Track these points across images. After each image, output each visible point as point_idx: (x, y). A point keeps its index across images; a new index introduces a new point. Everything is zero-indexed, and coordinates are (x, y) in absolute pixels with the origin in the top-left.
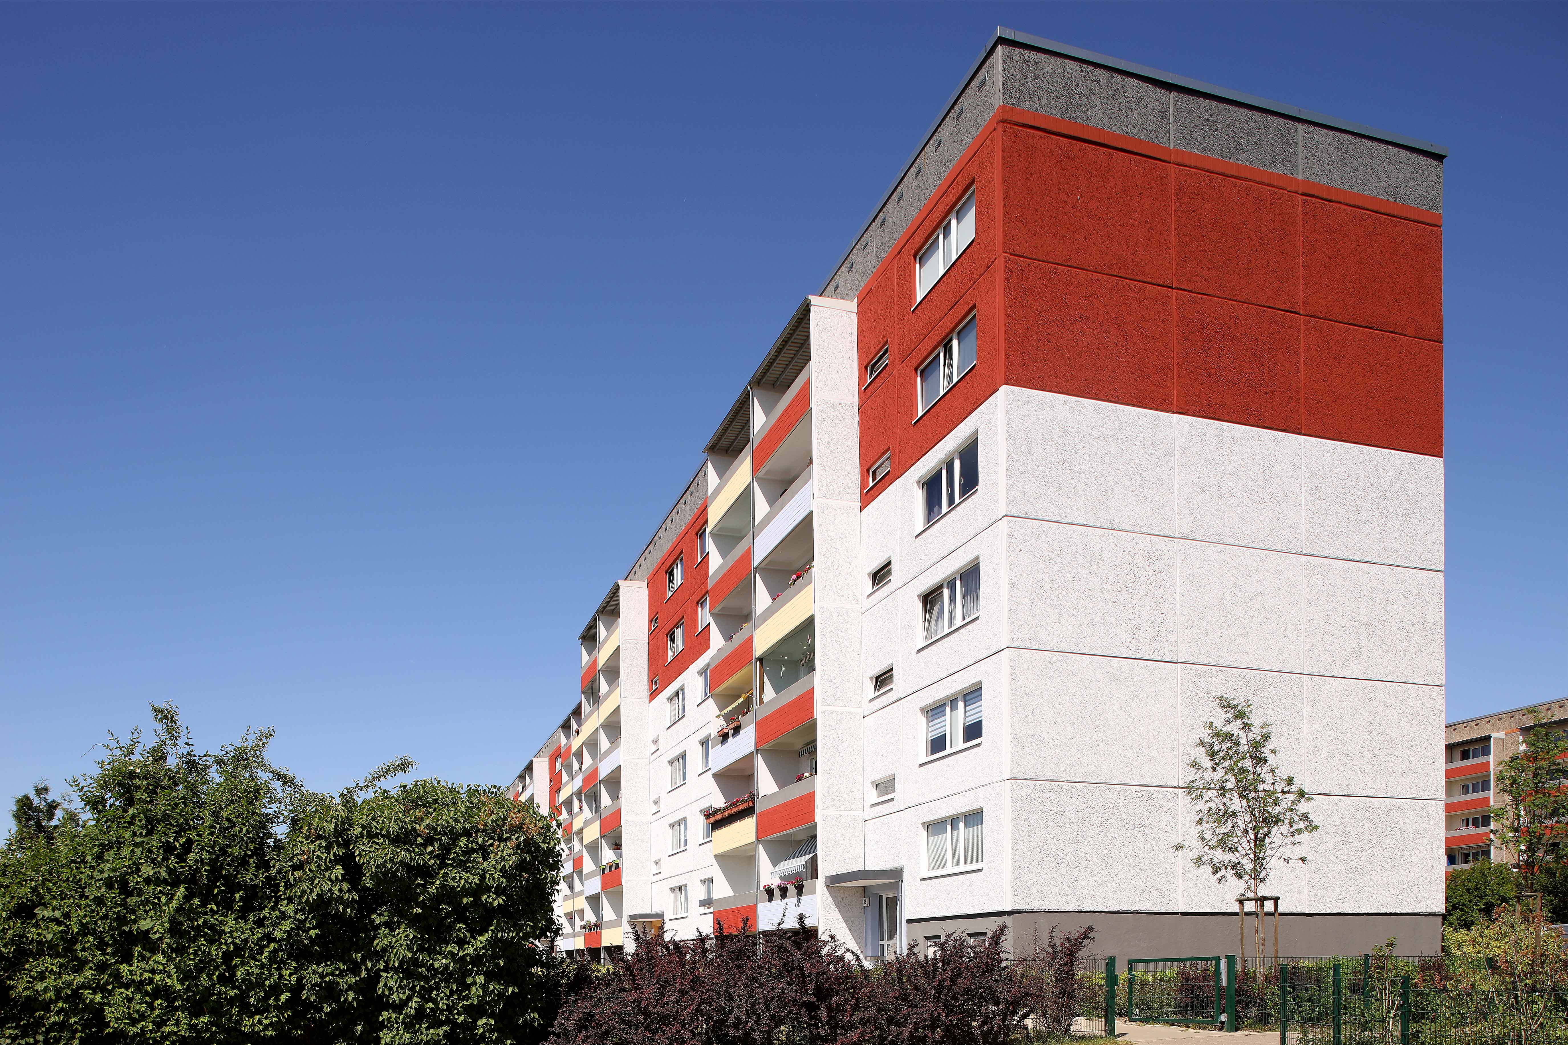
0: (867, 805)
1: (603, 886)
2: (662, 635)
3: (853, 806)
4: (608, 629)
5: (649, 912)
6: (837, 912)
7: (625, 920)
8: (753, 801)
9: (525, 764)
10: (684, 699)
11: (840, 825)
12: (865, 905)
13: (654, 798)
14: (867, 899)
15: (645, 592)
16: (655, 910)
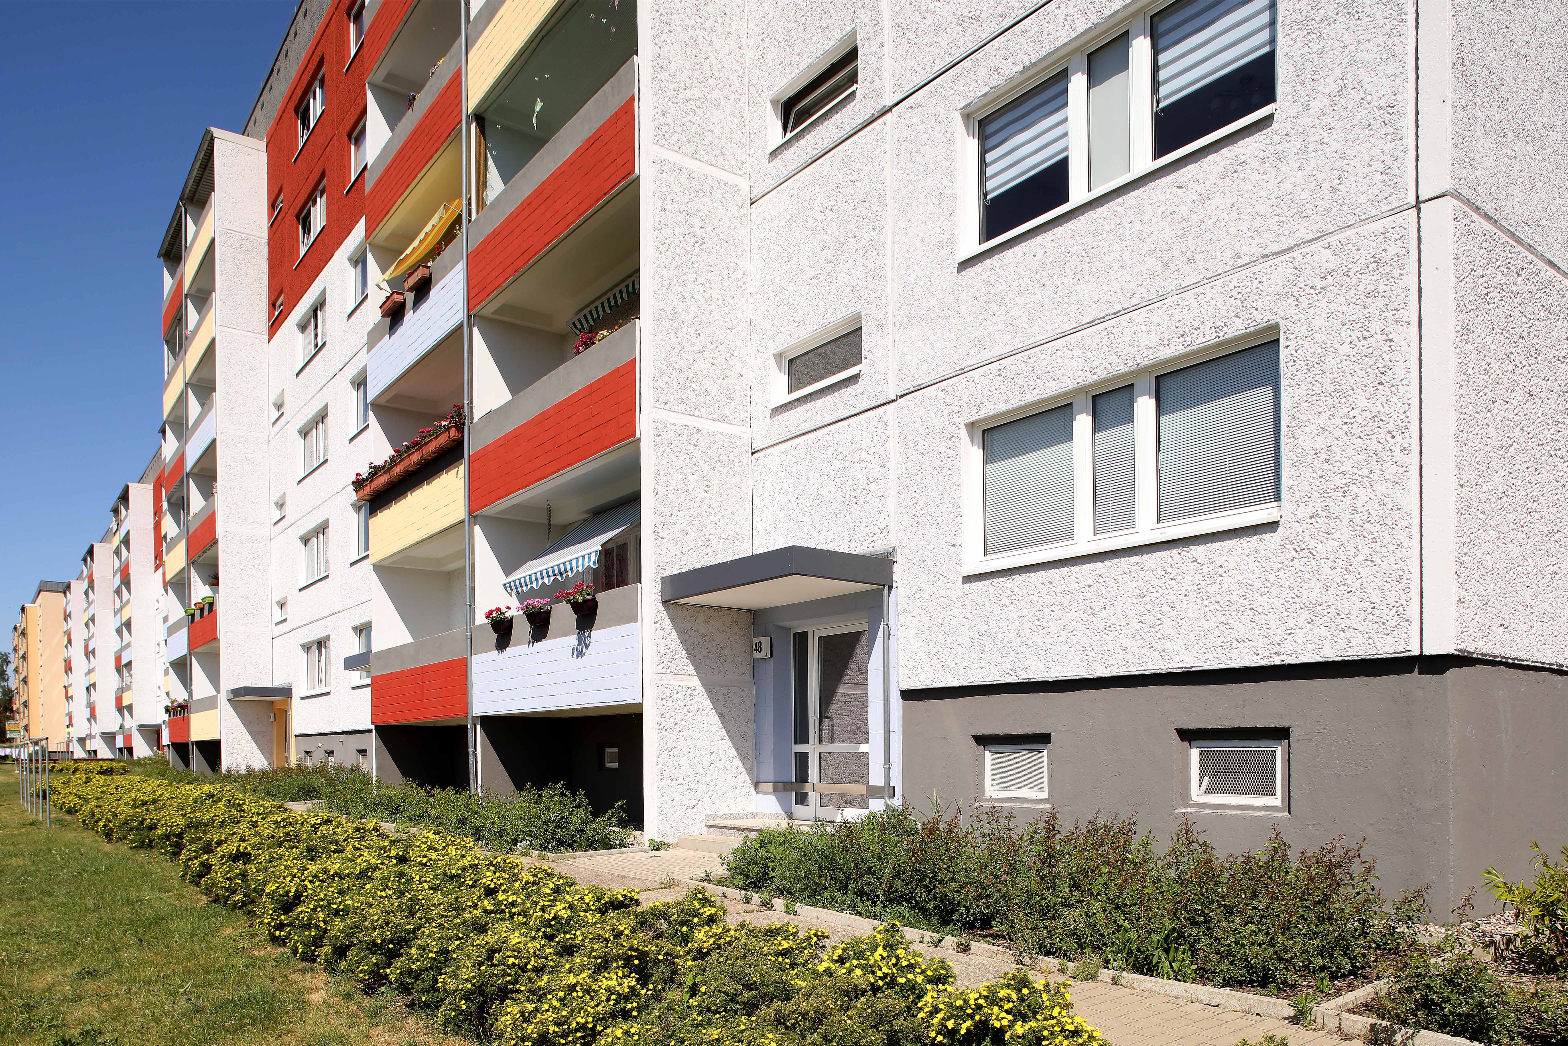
0: (762, 412)
1: (193, 644)
2: (290, 218)
3: (727, 412)
4: (196, 222)
5: (268, 684)
6: (690, 669)
7: (223, 698)
8: (460, 428)
9: (118, 492)
10: (323, 322)
11: (697, 453)
12: (756, 655)
13: (275, 498)
14: (765, 641)
15: (263, 159)
16: (278, 682)
